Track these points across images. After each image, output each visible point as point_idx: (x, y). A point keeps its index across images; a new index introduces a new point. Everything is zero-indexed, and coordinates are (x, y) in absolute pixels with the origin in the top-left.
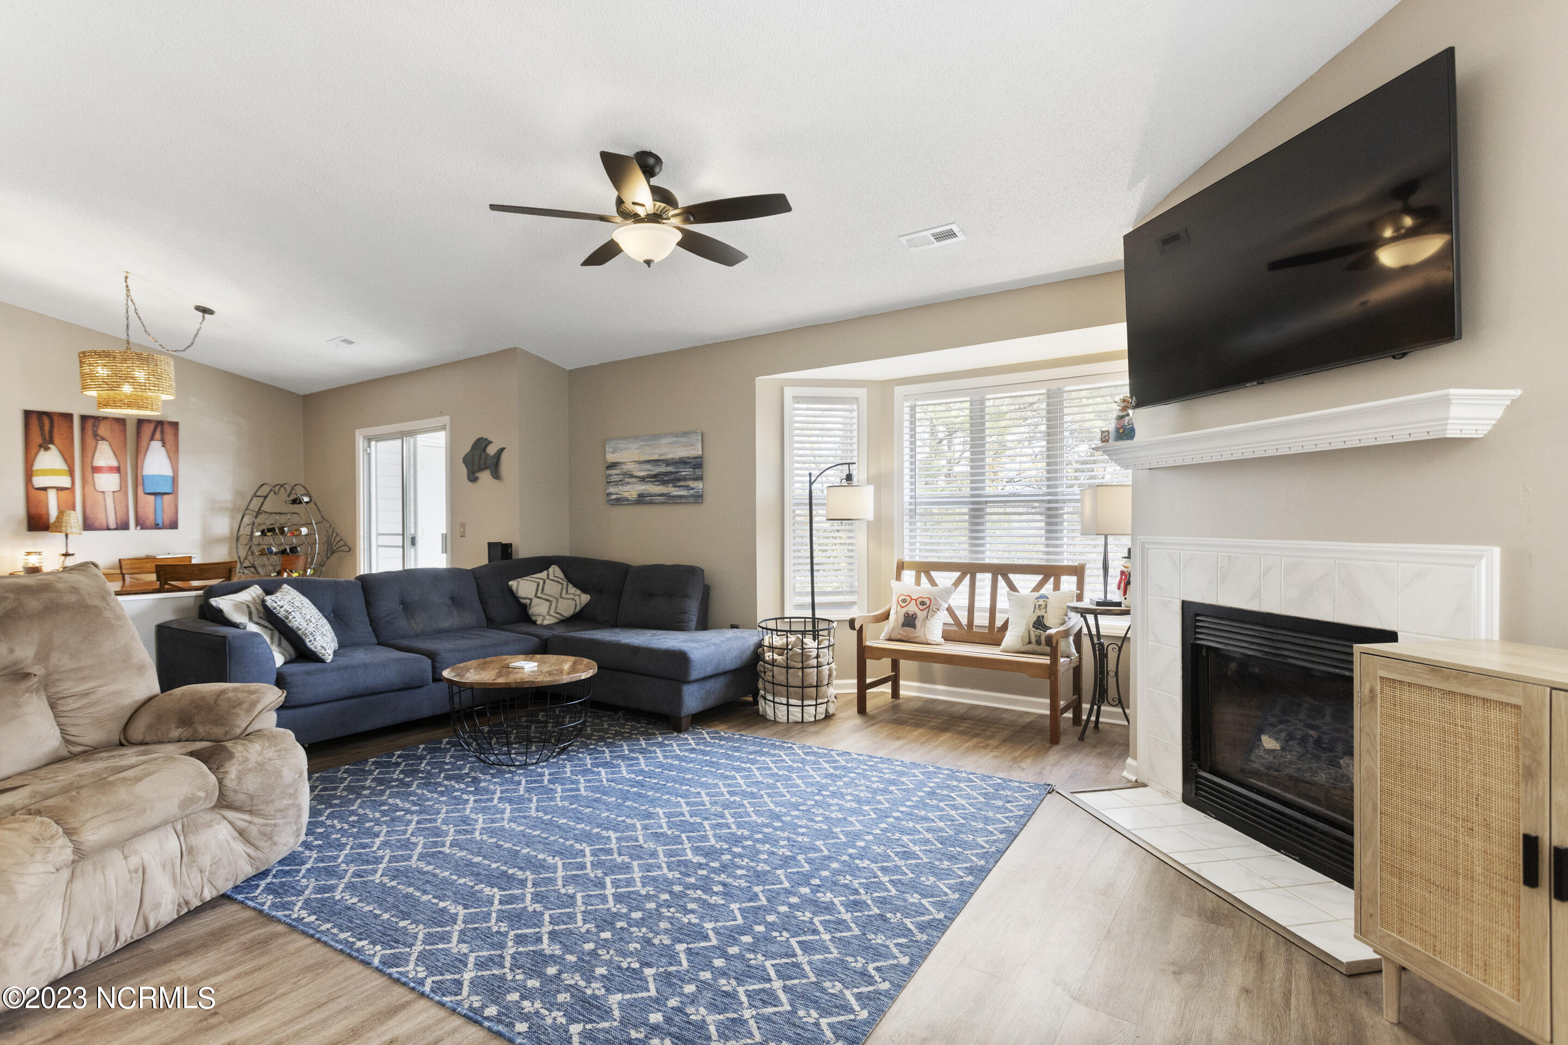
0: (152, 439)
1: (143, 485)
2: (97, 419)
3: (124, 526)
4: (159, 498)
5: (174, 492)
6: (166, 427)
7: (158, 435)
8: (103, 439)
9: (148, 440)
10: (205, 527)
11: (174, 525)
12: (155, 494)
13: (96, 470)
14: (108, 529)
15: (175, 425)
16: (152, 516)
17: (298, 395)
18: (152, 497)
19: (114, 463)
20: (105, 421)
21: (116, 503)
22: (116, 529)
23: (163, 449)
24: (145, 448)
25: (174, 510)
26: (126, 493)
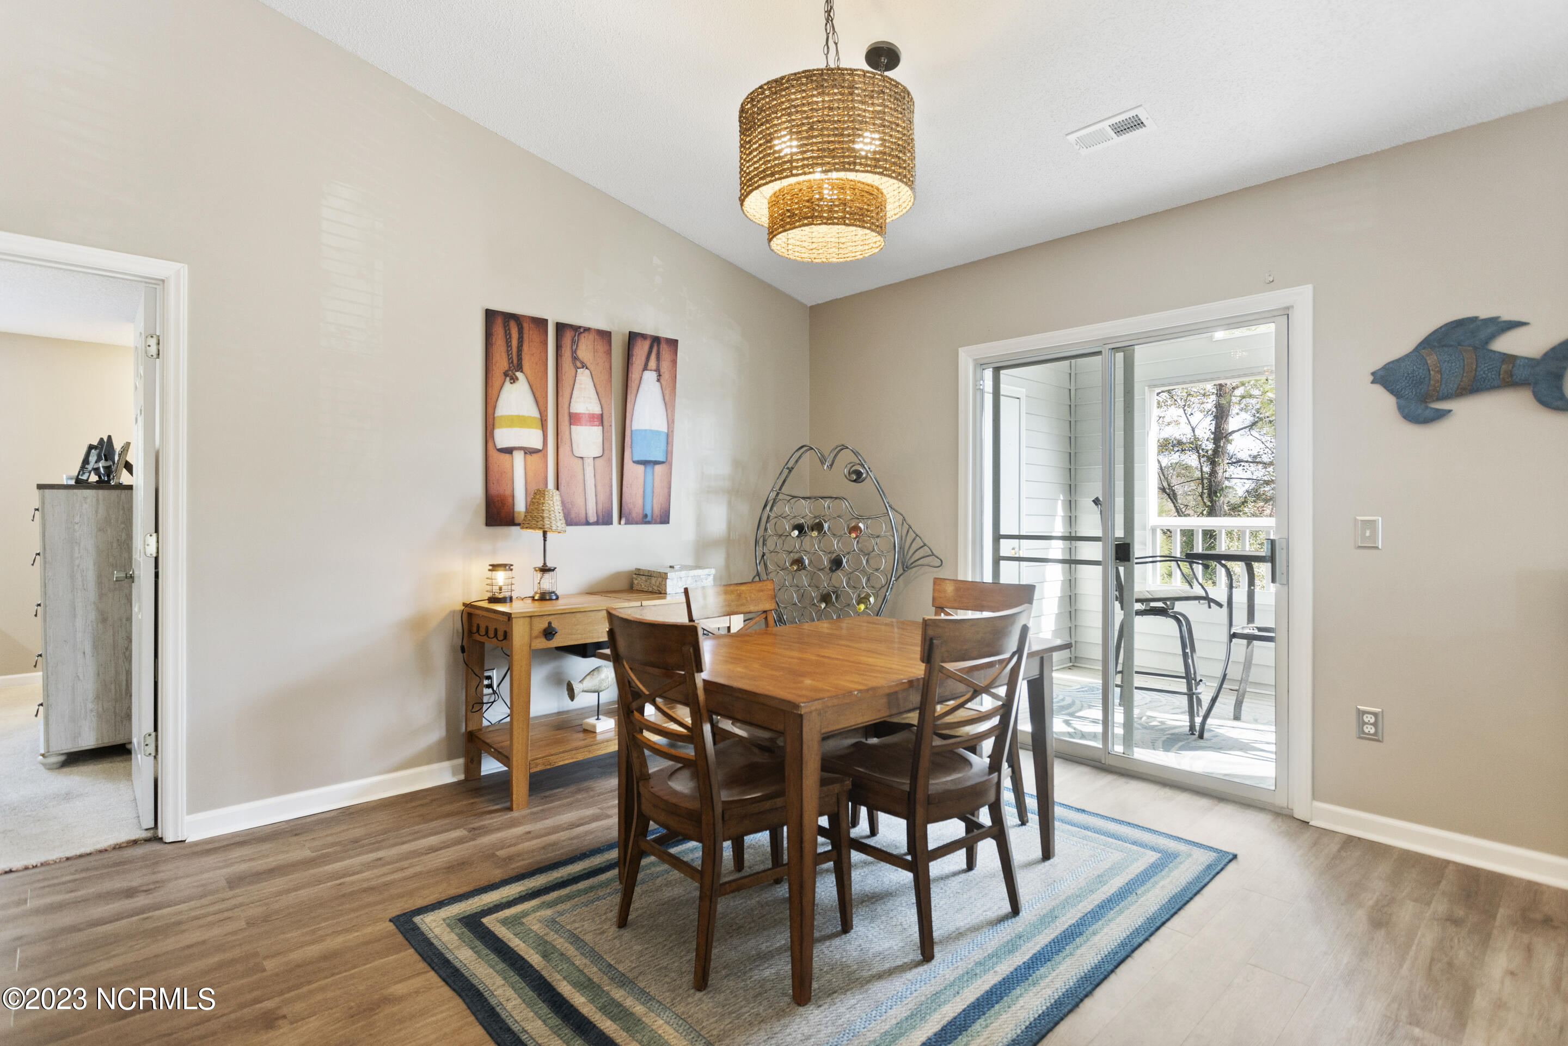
0: (645, 368)
1: (631, 448)
2: (577, 329)
3: (605, 520)
4: (649, 469)
5: (666, 462)
6: (664, 346)
7: (653, 363)
8: (584, 366)
9: (641, 370)
10: (700, 521)
11: (664, 519)
12: (645, 463)
13: (574, 419)
14: (587, 523)
15: (673, 343)
16: (639, 502)
17: (803, 305)
18: (641, 468)
19: (597, 410)
20: (586, 334)
21: (598, 477)
22: (597, 523)
23: (658, 384)
24: (637, 382)
25: (666, 491)
26: (610, 460)
